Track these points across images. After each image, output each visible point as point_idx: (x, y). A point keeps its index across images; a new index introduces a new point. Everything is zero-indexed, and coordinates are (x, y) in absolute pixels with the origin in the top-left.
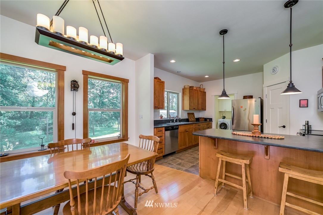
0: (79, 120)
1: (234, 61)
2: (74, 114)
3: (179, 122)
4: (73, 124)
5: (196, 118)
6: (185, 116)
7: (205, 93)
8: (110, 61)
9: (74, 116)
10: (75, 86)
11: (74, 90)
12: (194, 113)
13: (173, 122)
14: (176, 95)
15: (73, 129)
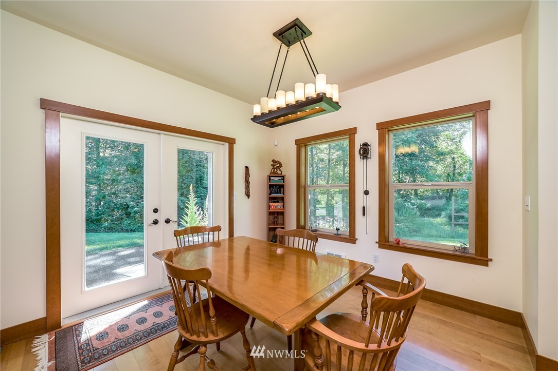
2: (367, 193)
4: (364, 208)
10: (364, 151)
15: (364, 214)
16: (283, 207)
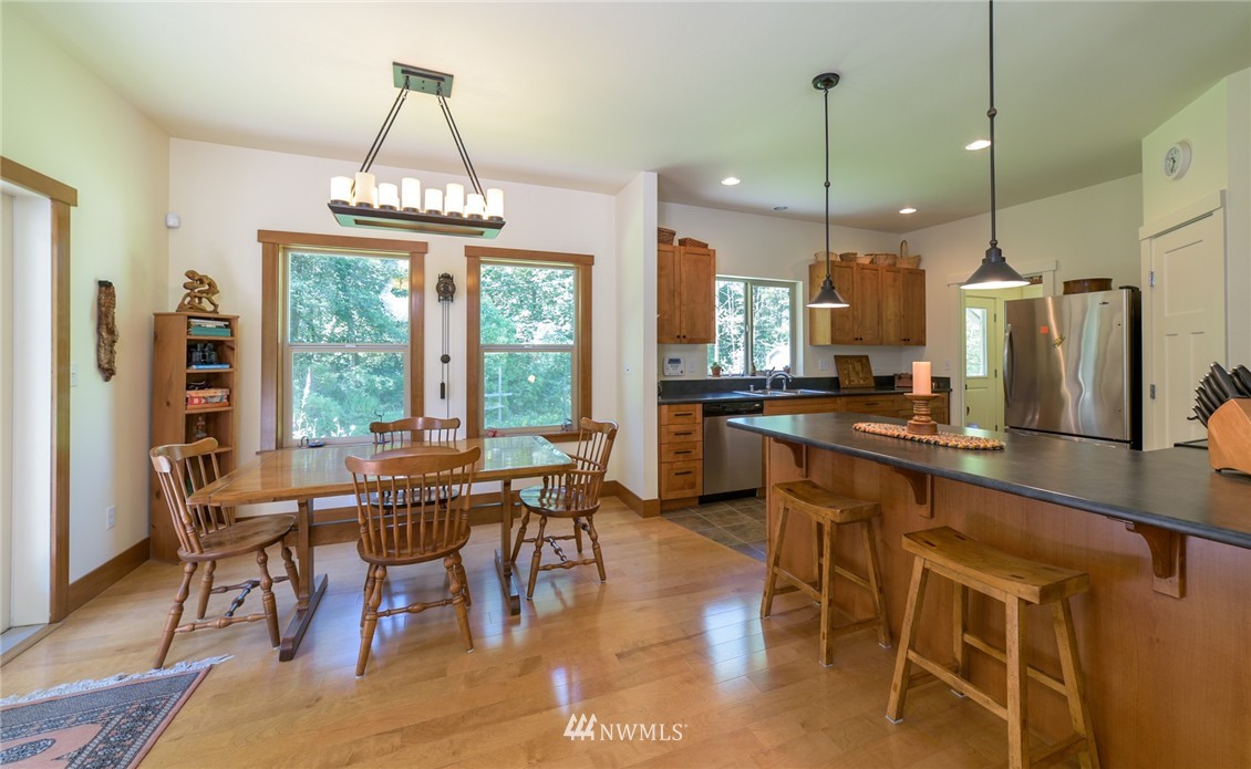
0: (458, 374)
1: (967, 148)
2: (446, 359)
3: (787, 388)
4: (443, 385)
5: (876, 378)
6: (827, 370)
7: (923, 273)
8: (481, 234)
9: (446, 365)
10: (446, 288)
11: (446, 299)
12: (867, 357)
13: (764, 388)
14: (787, 290)
15: (443, 397)
16: (228, 398)
